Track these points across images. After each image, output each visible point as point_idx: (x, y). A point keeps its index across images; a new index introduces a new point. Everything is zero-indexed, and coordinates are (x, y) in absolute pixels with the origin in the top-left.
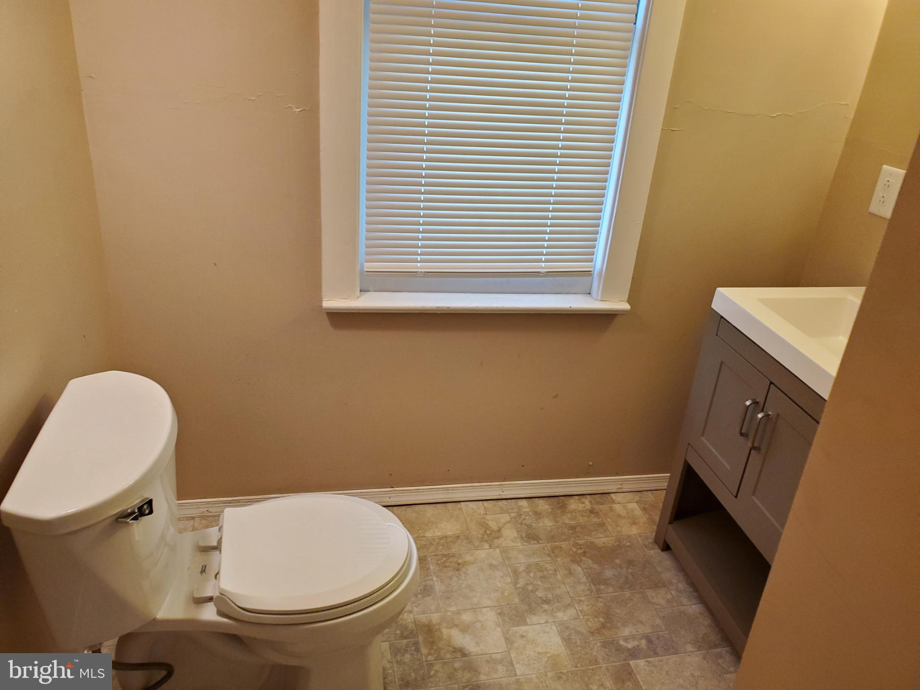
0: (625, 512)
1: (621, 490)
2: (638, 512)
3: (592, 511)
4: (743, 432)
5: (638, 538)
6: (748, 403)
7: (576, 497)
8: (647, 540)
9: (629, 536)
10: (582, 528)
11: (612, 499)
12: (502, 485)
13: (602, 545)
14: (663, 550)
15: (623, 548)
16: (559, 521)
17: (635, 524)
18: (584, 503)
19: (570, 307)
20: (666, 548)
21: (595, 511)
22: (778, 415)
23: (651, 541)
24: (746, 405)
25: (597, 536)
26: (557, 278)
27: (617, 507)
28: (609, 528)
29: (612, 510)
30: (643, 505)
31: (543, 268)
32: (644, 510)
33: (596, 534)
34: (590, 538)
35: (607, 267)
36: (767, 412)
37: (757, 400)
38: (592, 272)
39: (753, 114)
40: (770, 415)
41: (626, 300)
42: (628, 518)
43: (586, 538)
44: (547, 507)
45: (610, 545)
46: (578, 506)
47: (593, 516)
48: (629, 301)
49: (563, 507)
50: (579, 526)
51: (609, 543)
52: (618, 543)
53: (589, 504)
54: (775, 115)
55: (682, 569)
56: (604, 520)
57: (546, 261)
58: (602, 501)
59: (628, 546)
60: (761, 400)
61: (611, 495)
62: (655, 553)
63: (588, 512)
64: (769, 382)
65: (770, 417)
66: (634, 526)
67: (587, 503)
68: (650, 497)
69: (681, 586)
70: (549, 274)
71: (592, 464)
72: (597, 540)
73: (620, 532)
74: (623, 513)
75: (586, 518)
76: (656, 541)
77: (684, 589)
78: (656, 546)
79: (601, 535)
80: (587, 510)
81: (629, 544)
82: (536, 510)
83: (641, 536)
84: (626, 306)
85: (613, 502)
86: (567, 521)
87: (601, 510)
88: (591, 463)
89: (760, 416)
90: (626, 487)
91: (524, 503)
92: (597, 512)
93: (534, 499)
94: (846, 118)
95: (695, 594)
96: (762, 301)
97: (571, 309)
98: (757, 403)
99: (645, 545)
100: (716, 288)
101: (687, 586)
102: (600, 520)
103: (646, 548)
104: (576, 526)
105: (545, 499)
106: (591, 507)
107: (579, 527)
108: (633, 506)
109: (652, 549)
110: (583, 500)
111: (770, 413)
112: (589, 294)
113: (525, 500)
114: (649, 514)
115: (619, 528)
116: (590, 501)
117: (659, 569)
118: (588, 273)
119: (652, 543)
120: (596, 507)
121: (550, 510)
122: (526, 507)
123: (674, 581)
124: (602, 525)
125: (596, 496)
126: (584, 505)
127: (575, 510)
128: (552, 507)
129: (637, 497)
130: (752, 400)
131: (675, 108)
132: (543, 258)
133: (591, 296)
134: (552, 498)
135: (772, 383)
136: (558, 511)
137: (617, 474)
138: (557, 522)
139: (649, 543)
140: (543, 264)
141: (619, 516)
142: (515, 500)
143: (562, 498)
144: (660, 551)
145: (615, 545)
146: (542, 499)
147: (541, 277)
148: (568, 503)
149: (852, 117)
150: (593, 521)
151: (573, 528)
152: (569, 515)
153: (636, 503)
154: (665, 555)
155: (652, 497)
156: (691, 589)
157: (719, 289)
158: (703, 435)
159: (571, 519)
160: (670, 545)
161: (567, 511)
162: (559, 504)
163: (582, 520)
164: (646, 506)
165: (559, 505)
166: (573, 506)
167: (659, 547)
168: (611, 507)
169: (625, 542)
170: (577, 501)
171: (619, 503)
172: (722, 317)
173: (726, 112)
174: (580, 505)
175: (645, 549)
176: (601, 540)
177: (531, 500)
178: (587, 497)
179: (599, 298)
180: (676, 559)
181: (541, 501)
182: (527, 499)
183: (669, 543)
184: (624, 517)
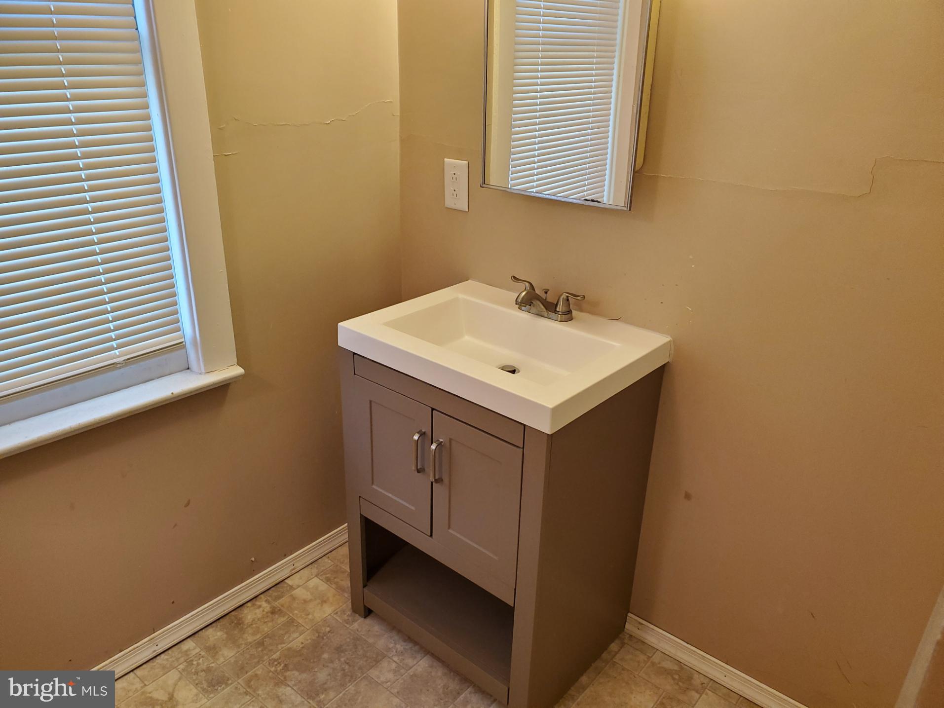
0: (309, 593)
1: (294, 571)
2: (323, 586)
3: (273, 612)
4: (418, 467)
5: (335, 616)
6: (416, 437)
7: (249, 604)
8: (345, 614)
9: (325, 620)
10: (270, 638)
11: (290, 585)
12: (153, 638)
13: (301, 646)
14: (365, 617)
15: (325, 638)
16: (242, 644)
17: (325, 602)
18: (260, 606)
19: (172, 393)
20: (368, 612)
21: (276, 610)
22: (451, 440)
23: (349, 613)
24: (415, 440)
25: (291, 639)
26: (142, 363)
27: (298, 592)
28: (300, 621)
29: (294, 598)
30: (324, 576)
31: (119, 356)
32: (328, 580)
33: (289, 637)
34: (284, 645)
35: (200, 330)
36: (438, 440)
37: (424, 431)
38: (184, 343)
39: (307, 124)
40: (442, 442)
41: (236, 363)
42: (315, 599)
43: (280, 647)
44: (219, 634)
45: (310, 641)
46: (256, 614)
47: (277, 616)
48: (239, 363)
49: (239, 623)
50: (265, 637)
51: (307, 640)
52: (317, 635)
53: (267, 605)
54: (329, 122)
55: (393, 627)
56: (291, 615)
57: (119, 347)
58: (280, 593)
59: (329, 632)
60: (426, 429)
61: (286, 581)
62: (361, 625)
63: (269, 614)
64: (430, 409)
65: (443, 444)
66: (325, 605)
67: (264, 605)
68: (327, 562)
69: (400, 647)
70: (129, 362)
71: (255, 559)
72: (292, 643)
73: (313, 619)
74: (307, 595)
75: (270, 624)
76: (355, 610)
77: (404, 648)
78: (357, 615)
79: (295, 635)
80: (267, 613)
81: (328, 629)
82: (207, 645)
83: (337, 613)
84: (239, 371)
85: (292, 588)
86: (250, 639)
87: (282, 606)
88: (253, 559)
89: (433, 447)
90: (299, 565)
91: (189, 644)
92: (280, 610)
93: (200, 632)
94: (394, 115)
95: (417, 648)
96: (388, 324)
97: (173, 396)
98: (424, 433)
99: (345, 620)
100: (337, 324)
101: (405, 644)
102: (287, 617)
103: (347, 623)
104: (263, 639)
105: (213, 624)
106: (271, 608)
107: (266, 639)
108: (315, 581)
109: (354, 621)
110: (258, 603)
111: (441, 440)
112: (188, 369)
113: (189, 639)
114: (335, 583)
115: (310, 617)
116: (266, 601)
117: (371, 641)
118: (180, 346)
119: (351, 614)
120: (276, 604)
121: (225, 636)
122: (194, 649)
123: (391, 645)
124: (292, 621)
125: (270, 591)
126: (261, 609)
127: (254, 620)
128: (225, 631)
129: (314, 570)
130: (418, 433)
131: (220, 129)
132: (114, 344)
133: (191, 371)
134: (221, 620)
135: (433, 409)
136: (236, 632)
137: (285, 556)
138: (239, 647)
139: (349, 616)
140: (117, 352)
141: (305, 601)
142: (176, 647)
143: (233, 613)
144: (363, 619)
145: (314, 638)
146: (210, 626)
147: (120, 368)
148: (243, 615)
149: (399, 114)
150: (279, 622)
151: (261, 643)
152: (250, 631)
153: (316, 578)
154: (368, 621)
155: (330, 561)
156: (410, 645)
157: (339, 324)
158: (373, 483)
159: (254, 634)
160: (371, 608)
161: (245, 627)
162: (233, 622)
163: (266, 629)
164: (327, 576)
165: (233, 624)
166: (249, 617)
167: (360, 615)
168: (292, 596)
169: (323, 629)
170: (252, 608)
171: (299, 586)
172: (354, 354)
173: (278, 125)
174: (257, 611)
175: (348, 626)
176: (298, 640)
177: (196, 635)
178: (261, 598)
179: (204, 371)
180: (383, 619)
181: (210, 631)
182: (191, 638)
183: (369, 607)
184: (311, 600)
